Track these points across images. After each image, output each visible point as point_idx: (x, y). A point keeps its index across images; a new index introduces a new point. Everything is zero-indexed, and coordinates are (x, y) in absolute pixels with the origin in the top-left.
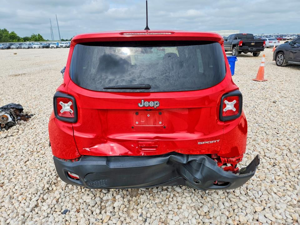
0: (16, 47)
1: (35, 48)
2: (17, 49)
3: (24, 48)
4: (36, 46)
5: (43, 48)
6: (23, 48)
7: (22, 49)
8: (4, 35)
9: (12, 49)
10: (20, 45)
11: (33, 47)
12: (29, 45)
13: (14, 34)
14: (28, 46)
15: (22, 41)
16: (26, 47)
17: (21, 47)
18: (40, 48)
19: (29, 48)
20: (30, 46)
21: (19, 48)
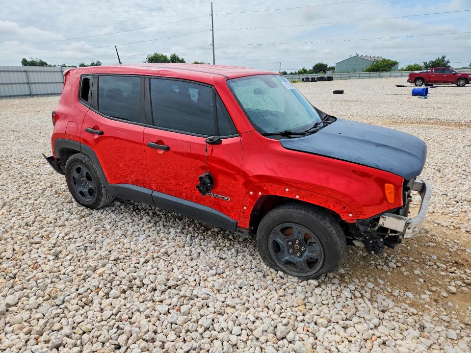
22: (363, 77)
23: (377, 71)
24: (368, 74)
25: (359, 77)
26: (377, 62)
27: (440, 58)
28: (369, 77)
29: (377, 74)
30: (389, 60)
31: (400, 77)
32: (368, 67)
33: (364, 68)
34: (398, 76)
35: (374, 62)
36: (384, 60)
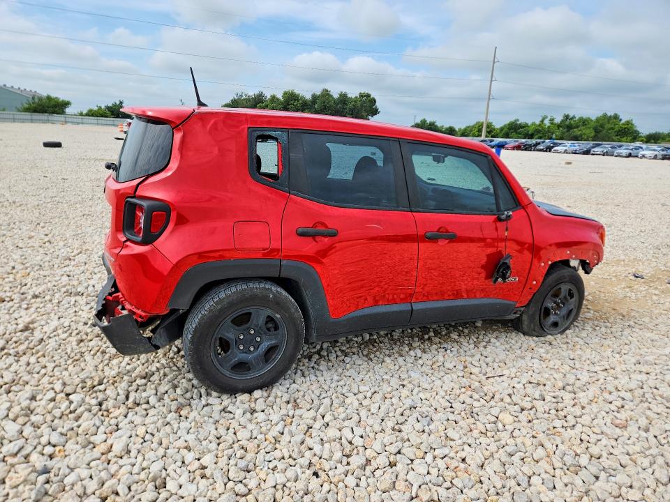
0: (602, 151)
1: (644, 156)
2: (604, 155)
3: (619, 155)
4: (648, 153)
5: (663, 159)
6: (616, 156)
7: (613, 157)
8: (607, 126)
9: (593, 154)
10: (612, 148)
11: (640, 155)
12: (632, 149)
13: (630, 125)
14: (629, 151)
15: (642, 141)
16: (624, 154)
17: (613, 152)
18: (655, 157)
19: (630, 155)
20: (633, 152)
21: (607, 155)
22: (23, 121)
23: (42, 112)
24: (28, 115)
25: (14, 120)
26: (40, 99)
27: (118, 103)
28: (32, 121)
29: (45, 116)
30: (56, 98)
31: (81, 125)
32: (26, 106)
33: (19, 106)
34: (78, 123)
35: (33, 98)
36: (49, 98)
